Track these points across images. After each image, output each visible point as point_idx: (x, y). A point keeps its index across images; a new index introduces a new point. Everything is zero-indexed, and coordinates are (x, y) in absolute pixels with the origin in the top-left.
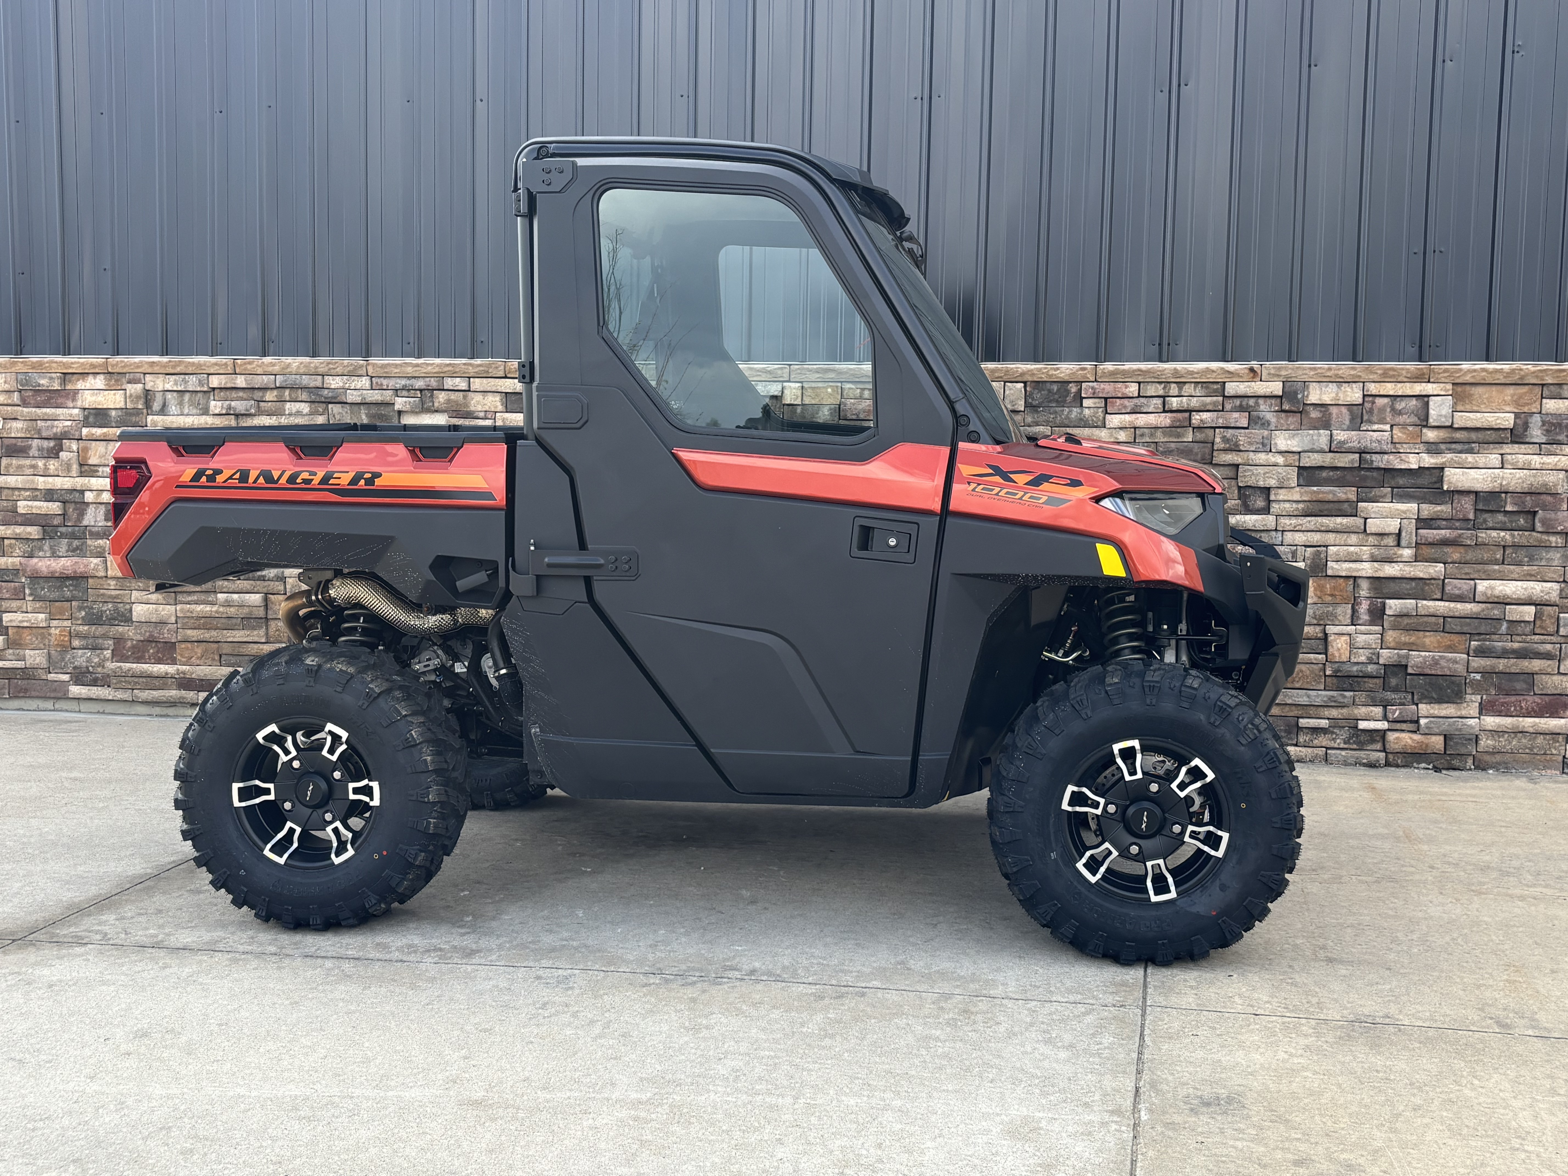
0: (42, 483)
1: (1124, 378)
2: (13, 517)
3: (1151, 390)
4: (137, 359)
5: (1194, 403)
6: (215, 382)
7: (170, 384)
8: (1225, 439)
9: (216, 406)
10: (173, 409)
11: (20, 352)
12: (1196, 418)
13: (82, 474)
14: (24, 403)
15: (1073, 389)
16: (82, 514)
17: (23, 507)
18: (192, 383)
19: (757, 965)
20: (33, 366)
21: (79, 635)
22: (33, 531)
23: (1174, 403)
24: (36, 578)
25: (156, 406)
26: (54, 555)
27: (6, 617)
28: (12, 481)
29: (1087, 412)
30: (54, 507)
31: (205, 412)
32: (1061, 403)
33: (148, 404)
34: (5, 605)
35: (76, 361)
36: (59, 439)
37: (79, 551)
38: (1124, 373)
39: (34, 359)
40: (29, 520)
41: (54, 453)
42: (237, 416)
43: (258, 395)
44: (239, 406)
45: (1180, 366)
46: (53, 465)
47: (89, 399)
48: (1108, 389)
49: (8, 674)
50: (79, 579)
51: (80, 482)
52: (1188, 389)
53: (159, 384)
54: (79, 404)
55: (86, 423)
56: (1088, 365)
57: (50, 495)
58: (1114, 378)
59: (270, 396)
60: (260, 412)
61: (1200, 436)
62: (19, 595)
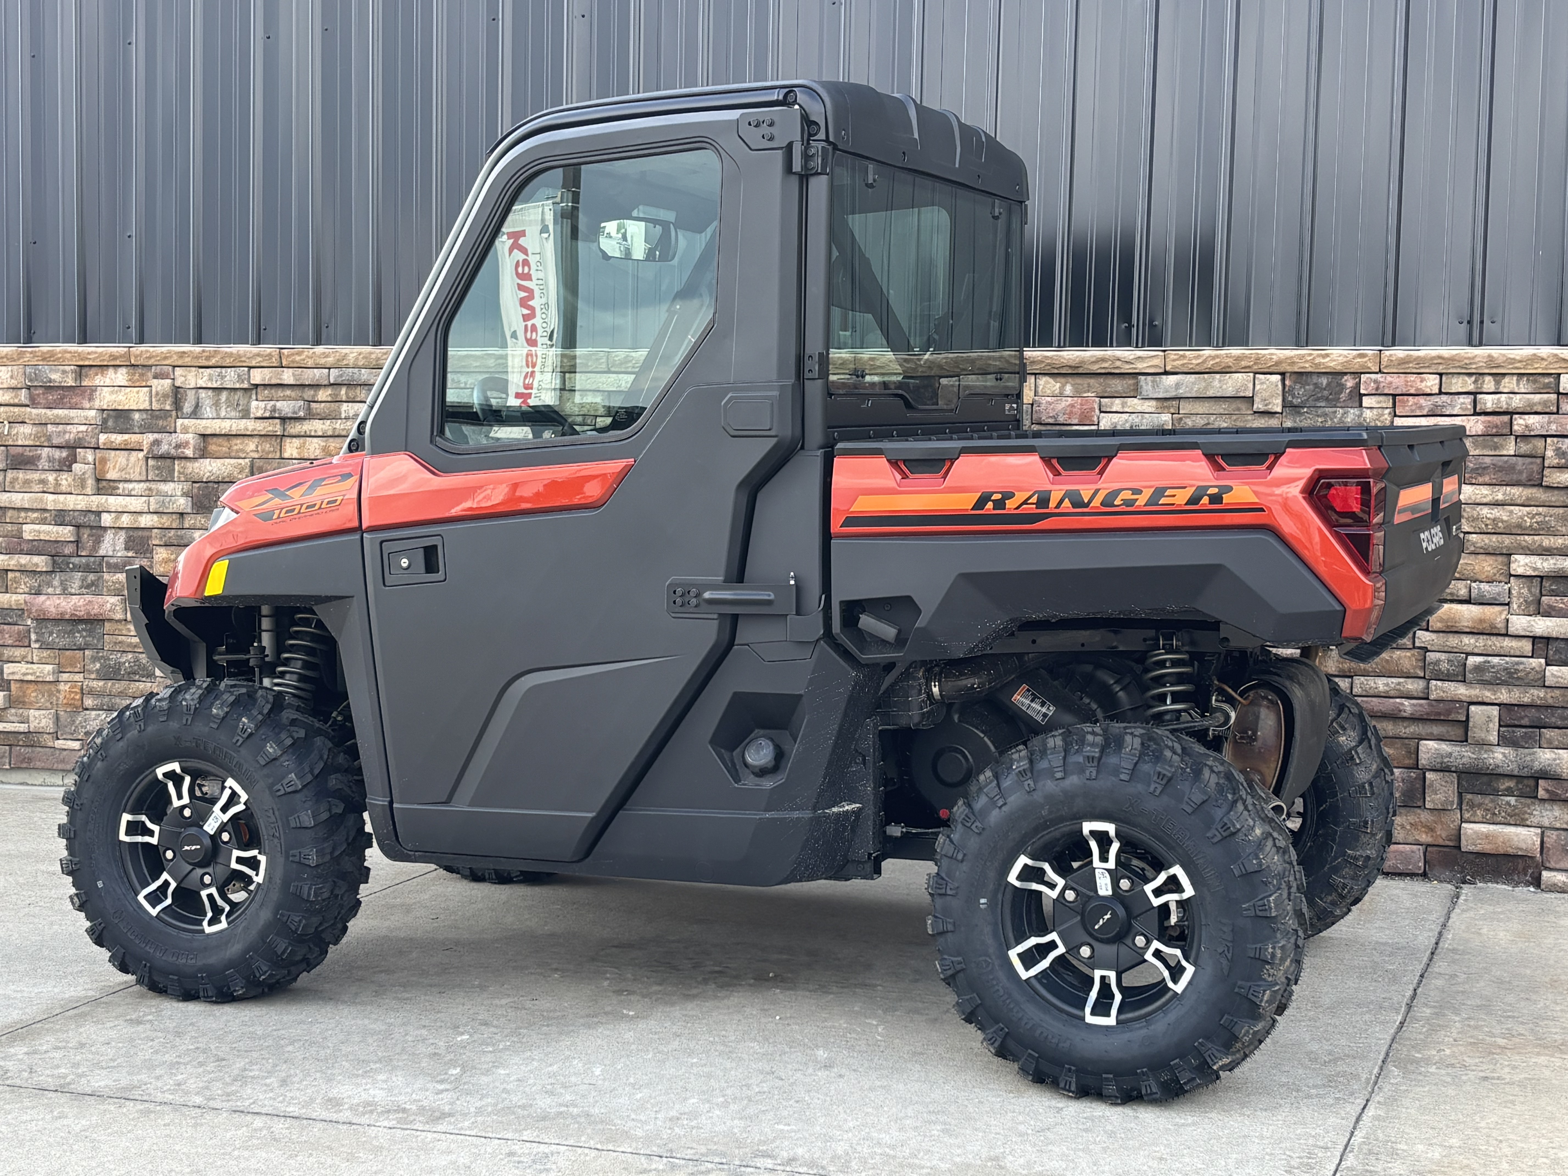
0: (51, 501)
1: (1419, 369)
2: (18, 545)
3: (1458, 384)
4: (165, 348)
5: (1517, 402)
6: (257, 377)
7: (204, 378)
8: (1559, 453)
9: (258, 407)
10: (208, 411)
11: (29, 340)
12: (1520, 423)
13: (99, 492)
14: (33, 403)
15: (1349, 382)
16: (98, 541)
17: (29, 531)
18: (230, 378)
19: (800, 1151)
20: (44, 358)
21: (91, 692)
22: (41, 562)
23: (1489, 402)
24: (42, 620)
25: (187, 408)
26: (65, 592)
27: (8, 668)
28: (17, 499)
29: (1368, 414)
30: (66, 533)
31: (245, 414)
32: (1333, 402)
33: (178, 405)
34: (7, 653)
35: (93, 351)
36: (72, 447)
37: (94, 588)
38: (1419, 360)
39: (45, 348)
40: (36, 548)
41: (66, 466)
42: (284, 419)
43: (309, 394)
44: (286, 407)
45: (1496, 352)
46: (65, 480)
47: (107, 398)
48: (1397, 383)
49: (10, 739)
50: (93, 622)
51: (95, 501)
52: (1509, 383)
53: (189, 379)
54: (97, 404)
55: (104, 429)
56: (1370, 351)
57: (60, 517)
58: (1404, 368)
59: (323, 395)
60: (310, 416)
61: (1524, 448)
62: (23, 641)
